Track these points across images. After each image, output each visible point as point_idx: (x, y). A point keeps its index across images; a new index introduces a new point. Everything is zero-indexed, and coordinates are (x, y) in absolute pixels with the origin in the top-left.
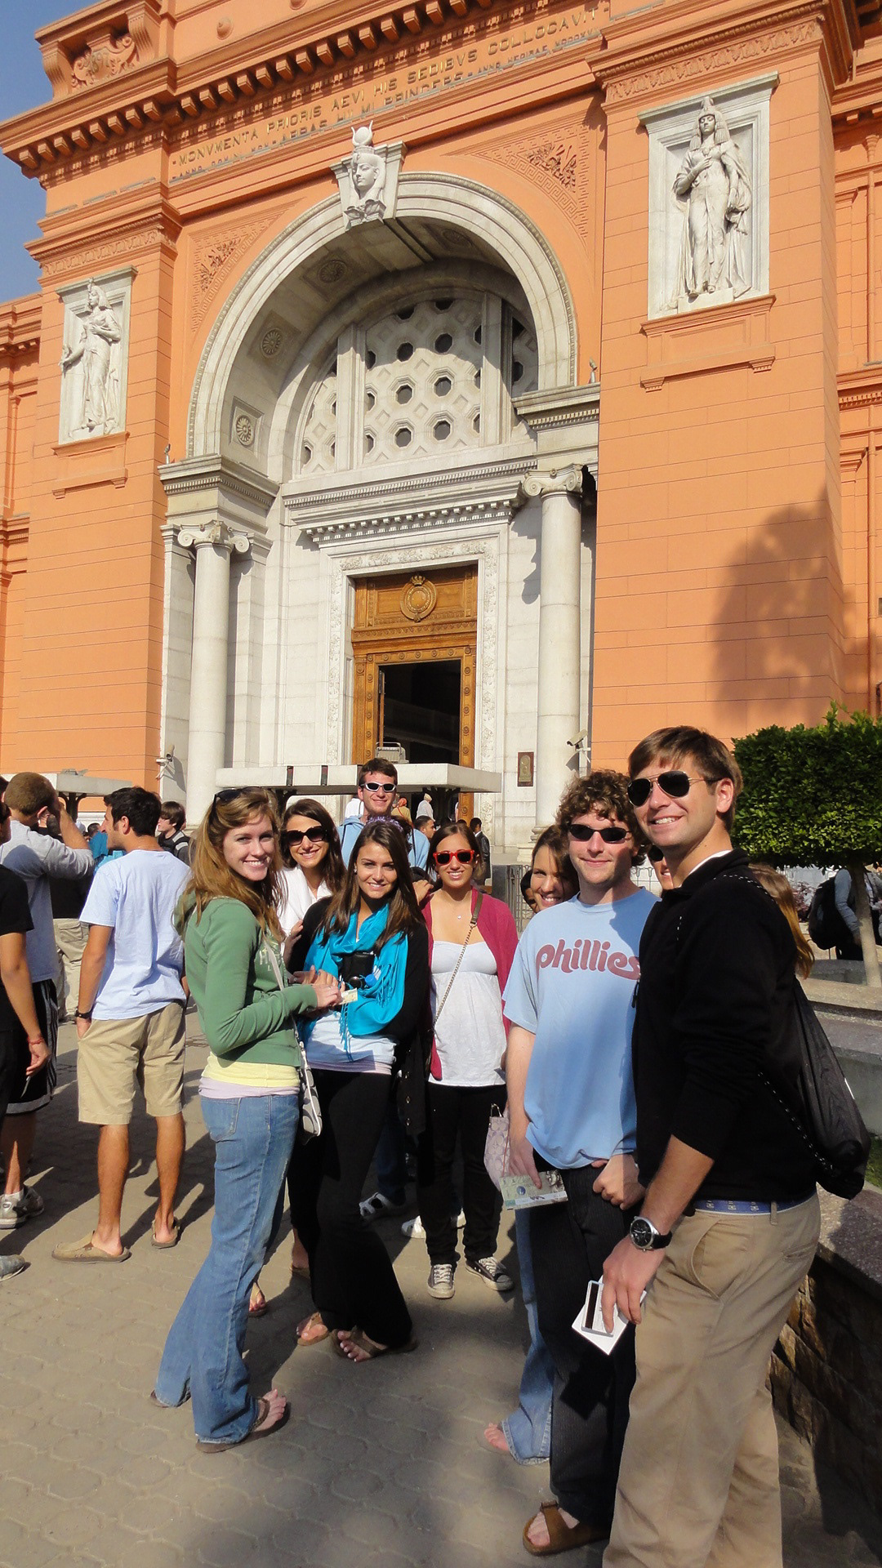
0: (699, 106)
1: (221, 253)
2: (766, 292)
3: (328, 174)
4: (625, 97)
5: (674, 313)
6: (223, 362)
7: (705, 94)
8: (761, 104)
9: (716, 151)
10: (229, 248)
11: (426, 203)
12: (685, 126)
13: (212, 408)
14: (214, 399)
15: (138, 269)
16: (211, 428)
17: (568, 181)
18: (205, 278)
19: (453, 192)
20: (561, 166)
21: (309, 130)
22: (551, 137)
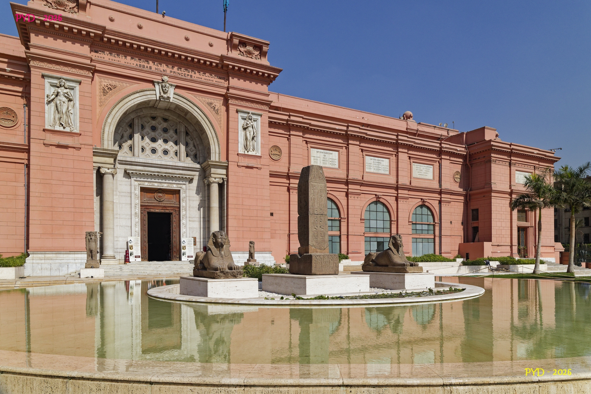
0: (249, 113)
1: (110, 87)
2: (260, 155)
3: (152, 82)
4: (233, 103)
5: (244, 153)
6: (114, 120)
7: (251, 111)
8: (259, 118)
9: (252, 124)
10: (115, 87)
11: (181, 102)
12: (245, 115)
13: (110, 133)
14: (111, 131)
15: (82, 81)
16: (110, 139)
17: (217, 113)
18: (105, 92)
19: (189, 103)
20: (216, 109)
21: (146, 67)
22: (212, 101)
